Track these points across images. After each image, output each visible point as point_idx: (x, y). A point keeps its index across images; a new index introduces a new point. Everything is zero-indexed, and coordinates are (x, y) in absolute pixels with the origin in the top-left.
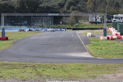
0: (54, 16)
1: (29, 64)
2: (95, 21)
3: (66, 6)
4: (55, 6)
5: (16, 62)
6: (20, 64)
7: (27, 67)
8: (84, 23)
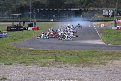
0: (76, 11)
1: (50, 51)
2: (107, 15)
3: (85, 3)
4: (76, 3)
5: (40, 48)
6: (43, 51)
7: (49, 53)
8: (99, 16)
